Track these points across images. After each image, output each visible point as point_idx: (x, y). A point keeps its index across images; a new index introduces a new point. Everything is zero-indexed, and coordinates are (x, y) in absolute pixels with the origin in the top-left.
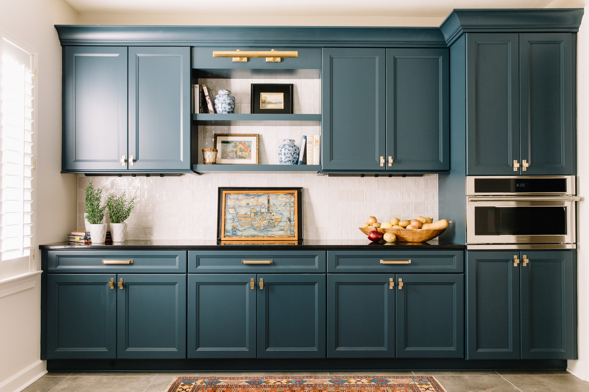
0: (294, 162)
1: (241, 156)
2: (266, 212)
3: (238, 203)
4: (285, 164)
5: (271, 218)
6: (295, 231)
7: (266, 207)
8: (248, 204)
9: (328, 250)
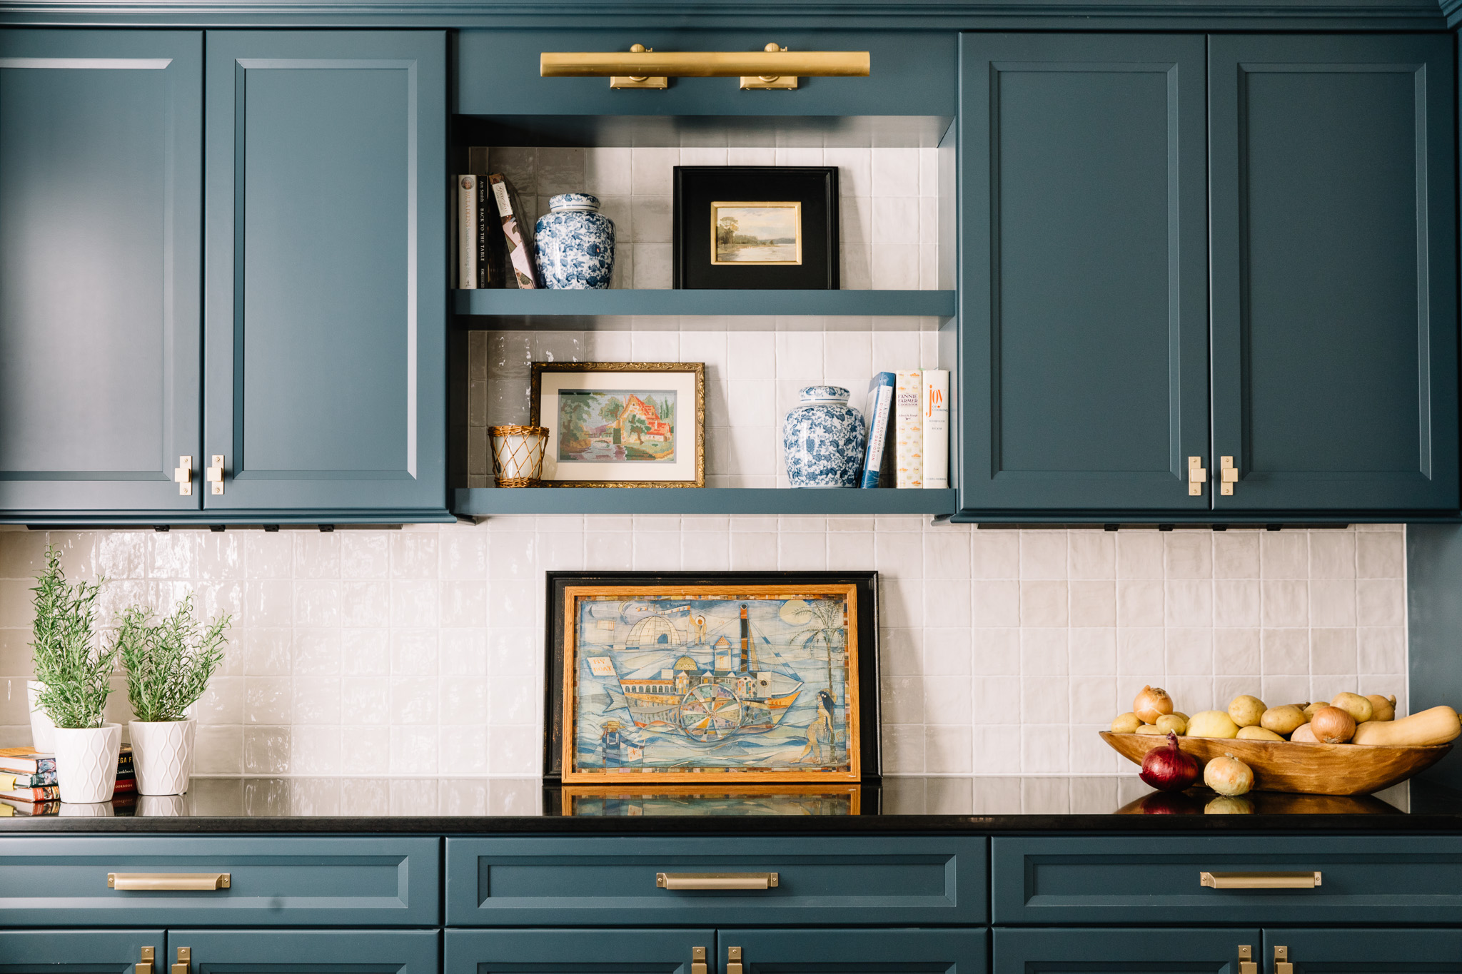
0: (846, 477)
1: (636, 451)
2: (736, 669)
3: (623, 633)
4: (812, 485)
5: (755, 693)
6: (849, 744)
7: (737, 652)
8: (664, 639)
9: (994, 836)
